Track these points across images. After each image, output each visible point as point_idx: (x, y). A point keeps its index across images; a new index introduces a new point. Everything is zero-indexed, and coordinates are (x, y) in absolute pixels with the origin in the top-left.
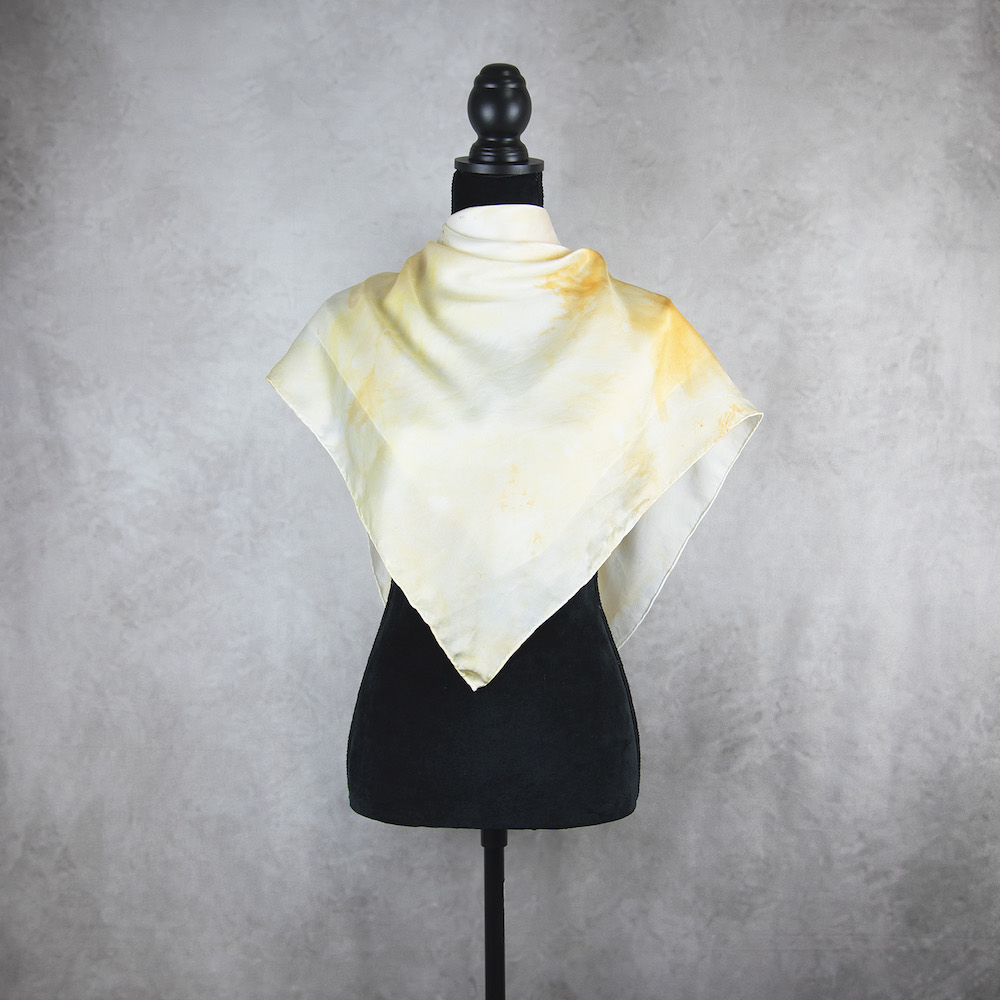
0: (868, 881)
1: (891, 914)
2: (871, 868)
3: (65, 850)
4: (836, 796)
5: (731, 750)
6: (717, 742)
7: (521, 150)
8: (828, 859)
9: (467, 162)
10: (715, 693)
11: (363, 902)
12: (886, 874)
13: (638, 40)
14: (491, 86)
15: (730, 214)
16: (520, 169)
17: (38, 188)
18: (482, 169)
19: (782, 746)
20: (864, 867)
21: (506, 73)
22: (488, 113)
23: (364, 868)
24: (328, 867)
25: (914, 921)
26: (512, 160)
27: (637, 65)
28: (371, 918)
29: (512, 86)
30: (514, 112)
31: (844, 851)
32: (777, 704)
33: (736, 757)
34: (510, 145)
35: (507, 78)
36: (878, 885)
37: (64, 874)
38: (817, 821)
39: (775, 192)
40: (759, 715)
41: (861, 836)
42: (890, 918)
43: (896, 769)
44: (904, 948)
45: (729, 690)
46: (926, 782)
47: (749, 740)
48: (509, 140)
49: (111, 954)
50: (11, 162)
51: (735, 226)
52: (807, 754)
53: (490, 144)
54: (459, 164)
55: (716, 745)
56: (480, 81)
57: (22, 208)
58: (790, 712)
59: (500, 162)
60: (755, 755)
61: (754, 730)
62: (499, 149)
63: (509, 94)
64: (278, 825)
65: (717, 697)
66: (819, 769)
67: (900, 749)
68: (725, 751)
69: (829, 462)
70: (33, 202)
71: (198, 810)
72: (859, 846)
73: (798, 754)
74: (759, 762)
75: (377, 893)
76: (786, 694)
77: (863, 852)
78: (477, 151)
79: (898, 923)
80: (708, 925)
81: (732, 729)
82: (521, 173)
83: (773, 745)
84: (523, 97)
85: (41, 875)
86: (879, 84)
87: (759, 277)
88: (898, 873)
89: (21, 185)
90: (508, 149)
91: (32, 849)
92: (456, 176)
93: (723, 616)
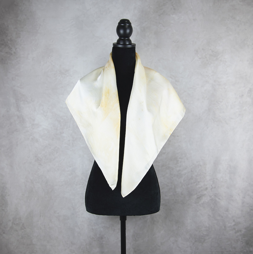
0: (236, 233)
1: (242, 242)
2: (236, 229)
3: (23, 224)
4: (227, 210)
5: (199, 198)
6: (196, 196)
7: (130, 41)
8: (225, 227)
9: (116, 44)
10: (195, 183)
11: (102, 238)
12: (240, 231)
13: (174, 9)
14: (122, 25)
15: (199, 55)
16: (129, 46)
17: (16, 49)
18: (120, 46)
19: (213, 197)
20: (235, 229)
21: (126, 21)
22: (122, 32)
23: (102, 229)
24: (92, 229)
25: (248, 243)
26: (128, 44)
27: (174, 16)
28: (104, 242)
29: (128, 25)
30: (128, 31)
31: (229, 225)
32: (212, 185)
33: (200, 200)
34: (127, 40)
35: (126, 23)
36: (238, 234)
37: (23, 231)
38: (222, 217)
39: (211, 49)
40: (207, 189)
41: (234, 221)
42: (241, 243)
43: (243, 203)
44: (245, 251)
45: (199, 182)
46: (251, 207)
47: (204, 195)
48: (127, 39)
49: (35, 252)
50: (9, 42)
51: (200, 58)
52: (219, 199)
53: (122, 40)
54: (114, 44)
55: (195, 197)
56: (120, 23)
57: (12, 54)
58: (215, 188)
59: (124, 44)
60: (205, 199)
61: (205, 192)
62: (124, 41)
63: (127, 27)
64: (79, 218)
65: (195, 184)
66: (223, 203)
67: (244, 198)
68: (198, 198)
69: (225, 121)
70: (15, 53)
71: (58, 213)
72: (233, 223)
73: (217, 199)
74: (207, 201)
75: (105, 236)
76: (214, 183)
77: (235, 225)
78: (119, 41)
79: (244, 244)
80: (193, 244)
81: (199, 192)
82: (130, 47)
83: (210, 197)
84: (130, 28)
85: (17, 231)
86: (238, 20)
87: (206, 72)
88: (244, 231)
89: (12, 48)
90: (126, 41)
91: (14, 224)
92: (113, 48)
93: (197, 162)
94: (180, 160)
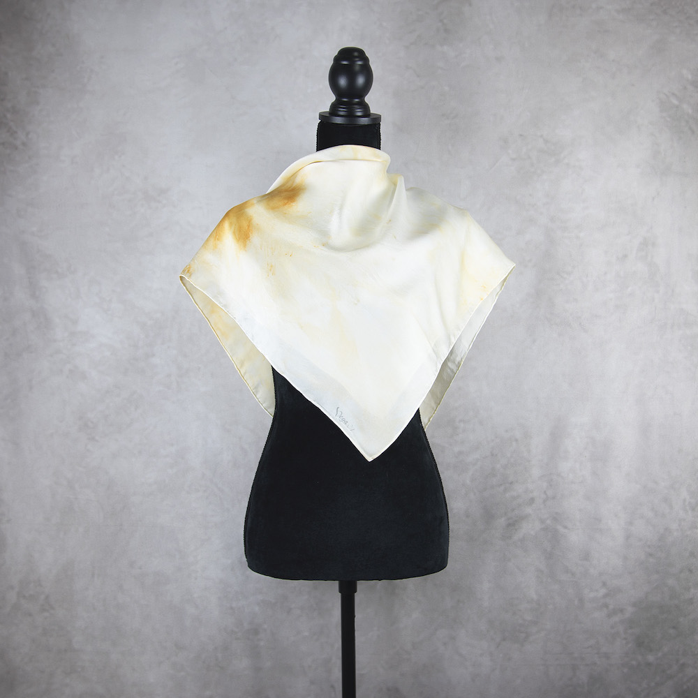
0: (609, 616)
1: (625, 639)
2: (611, 607)
3: (47, 597)
4: (586, 557)
5: (513, 524)
6: (503, 519)
7: (365, 107)
8: (581, 600)
9: (328, 115)
10: (501, 485)
11: (256, 632)
12: (622, 611)
13: (446, 31)
14: (345, 63)
15: (510, 151)
16: (364, 121)
17: (28, 134)
18: (338, 120)
19: (548, 522)
20: (606, 606)
21: (356, 54)
22: (343, 82)
23: (257, 609)
24: (232, 608)
25: (641, 643)
26: (359, 114)
27: (445, 48)
28: (262, 643)
29: (360, 63)
30: (361, 80)
31: (592, 595)
32: (545, 492)
33: (516, 530)
34: (358, 104)
35: (357, 57)
36: (616, 619)
37: (46, 614)
38: (573, 574)
39: (542, 136)
40: (532, 500)
41: (604, 584)
42: (624, 642)
43: (628, 537)
44: (634, 663)
45: (511, 483)
46: (649, 546)
47: (525, 517)
48: (357, 100)
49: (79, 670)
50: (9, 116)
51: (513, 160)
52: (566, 527)
53: (344, 103)
54: (322, 116)
55: (502, 521)
56: (337, 59)
57: (16, 148)
58: (554, 498)
59: (351, 115)
60: (529, 528)
61: (529, 510)
62: (349, 106)
63: (357, 68)
64: (196, 579)
65: (502, 488)
66: (575, 537)
67: (631, 523)
68: (509, 525)
69: (580, 324)
70: (24, 144)
71: (140, 568)
72: (603, 591)
73: (560, 528)
74: (532, 533)
75: (266, 626)
76: (551, 485)
77: (606, 596)
78: (334, 108)
79: (630, 645)
80: (498, 647)
81: (513, 510)
82: (366, 124)
83: (542, 521)
84: (367, 71)
85: (30, 615)
86: (613, 61)
87: (530, 195)
88: (630, 610)
89: (16, 132)
90: (356, 106)
91: (24, 597)
92: (320, 125)
93: (507, 431)
94: (462, 425)
